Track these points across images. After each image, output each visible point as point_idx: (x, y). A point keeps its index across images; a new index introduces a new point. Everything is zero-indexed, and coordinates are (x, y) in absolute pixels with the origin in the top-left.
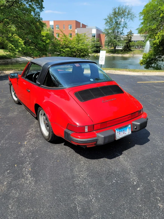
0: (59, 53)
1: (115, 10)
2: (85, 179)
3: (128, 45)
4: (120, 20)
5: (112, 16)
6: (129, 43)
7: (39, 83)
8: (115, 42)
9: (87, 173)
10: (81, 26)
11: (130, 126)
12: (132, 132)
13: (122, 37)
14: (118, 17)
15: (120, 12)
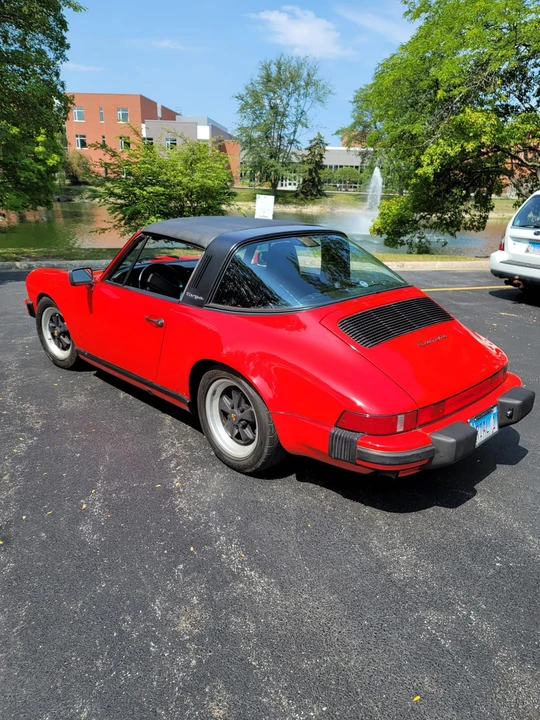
0: (122, 201)
1: (266, 68)
2: (415, 565)
3: (314, 179)
4: (285, 102)
5: (259, 88)
6: (316, 172)
7: (196, 297)
8: (272, 166)
9: (411, 551)
10: (159, 115)
11: (495, 410)
12: (500, 427)
13: (293, 153)
14: (279, 92)
15: (283, 77)
